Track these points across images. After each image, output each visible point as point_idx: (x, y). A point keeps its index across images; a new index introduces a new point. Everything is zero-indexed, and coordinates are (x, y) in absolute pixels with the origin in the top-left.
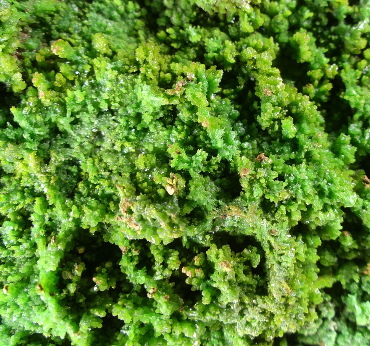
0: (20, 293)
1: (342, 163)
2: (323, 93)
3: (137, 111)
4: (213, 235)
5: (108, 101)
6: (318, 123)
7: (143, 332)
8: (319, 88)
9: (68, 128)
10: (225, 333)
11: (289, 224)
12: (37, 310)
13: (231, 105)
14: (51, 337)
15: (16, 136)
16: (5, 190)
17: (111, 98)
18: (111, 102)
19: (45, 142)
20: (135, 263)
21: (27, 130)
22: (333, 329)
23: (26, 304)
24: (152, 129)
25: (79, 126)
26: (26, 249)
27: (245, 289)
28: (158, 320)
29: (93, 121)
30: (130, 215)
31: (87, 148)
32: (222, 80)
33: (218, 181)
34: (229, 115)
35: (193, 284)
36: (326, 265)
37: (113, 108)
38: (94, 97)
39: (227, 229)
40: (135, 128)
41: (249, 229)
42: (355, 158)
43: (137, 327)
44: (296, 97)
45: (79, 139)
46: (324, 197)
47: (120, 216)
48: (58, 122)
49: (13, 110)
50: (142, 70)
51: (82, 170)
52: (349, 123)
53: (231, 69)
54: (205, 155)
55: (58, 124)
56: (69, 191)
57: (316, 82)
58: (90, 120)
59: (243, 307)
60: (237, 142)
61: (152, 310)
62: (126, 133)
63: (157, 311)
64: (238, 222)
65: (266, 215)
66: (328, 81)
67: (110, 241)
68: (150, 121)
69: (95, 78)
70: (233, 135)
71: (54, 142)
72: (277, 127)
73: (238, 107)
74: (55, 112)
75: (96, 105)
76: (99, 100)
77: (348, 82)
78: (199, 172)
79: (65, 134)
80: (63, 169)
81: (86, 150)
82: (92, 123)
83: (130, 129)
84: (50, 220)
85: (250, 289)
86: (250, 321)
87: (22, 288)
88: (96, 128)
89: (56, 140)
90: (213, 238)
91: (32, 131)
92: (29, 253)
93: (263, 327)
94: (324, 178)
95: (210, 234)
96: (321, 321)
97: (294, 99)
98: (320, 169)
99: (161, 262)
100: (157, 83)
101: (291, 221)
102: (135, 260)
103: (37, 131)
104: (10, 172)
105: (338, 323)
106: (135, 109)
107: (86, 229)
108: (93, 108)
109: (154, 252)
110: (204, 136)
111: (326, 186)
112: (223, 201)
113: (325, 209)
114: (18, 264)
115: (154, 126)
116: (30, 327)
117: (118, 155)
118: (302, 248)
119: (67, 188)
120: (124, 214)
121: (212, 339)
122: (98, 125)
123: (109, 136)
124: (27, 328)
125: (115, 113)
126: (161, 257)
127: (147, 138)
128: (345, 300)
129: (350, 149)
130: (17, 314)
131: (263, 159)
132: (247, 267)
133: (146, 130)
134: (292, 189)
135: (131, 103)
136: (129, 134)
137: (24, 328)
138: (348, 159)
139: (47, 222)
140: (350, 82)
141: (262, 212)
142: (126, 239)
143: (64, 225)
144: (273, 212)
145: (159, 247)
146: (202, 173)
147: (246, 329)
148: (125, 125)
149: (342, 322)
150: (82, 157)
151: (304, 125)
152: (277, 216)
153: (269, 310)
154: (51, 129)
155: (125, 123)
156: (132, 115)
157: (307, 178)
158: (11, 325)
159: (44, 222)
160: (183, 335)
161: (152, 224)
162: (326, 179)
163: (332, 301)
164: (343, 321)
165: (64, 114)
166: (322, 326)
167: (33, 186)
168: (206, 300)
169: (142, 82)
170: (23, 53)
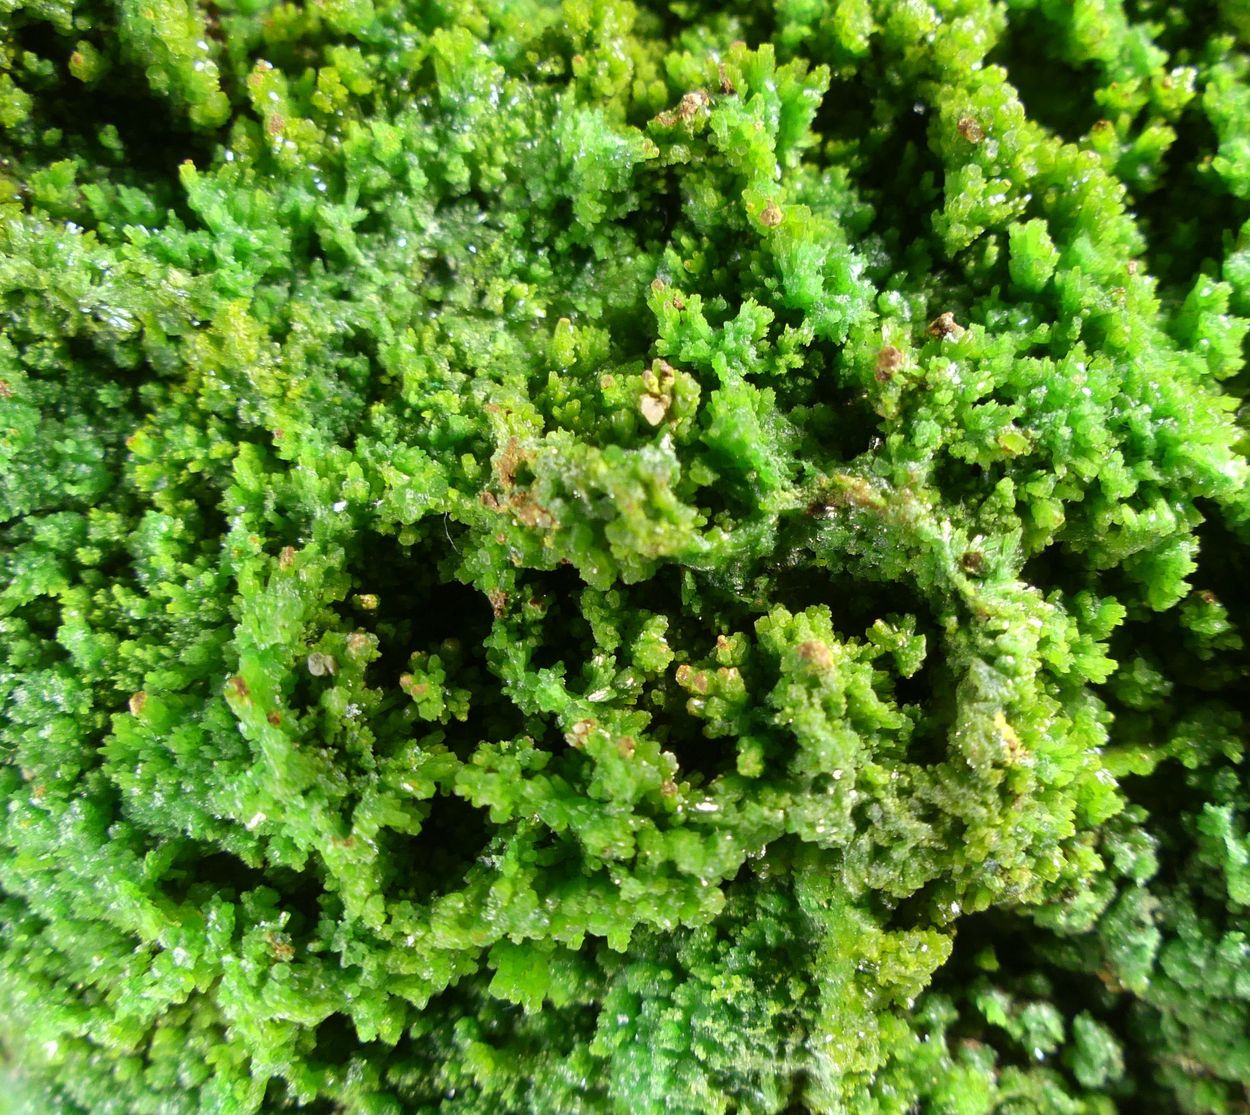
0: (178, 723)
1: (1202, 367)
2: (1145, 159)
3: (558, 191)
4: (780, 576)
5: (471, 160)
6: (1126, 249)
7: (547, 857)
8: (1130, 146)
9: (346, 239)
10: (802, 899)
11: (1025, 542)
12: (226, 771)
13: (851, 188)
14: (262, 870)
15: (192, 251)
16: (152, 423)
17: (482, 149)
18: (480, 162)
19: (278, 284)
20: (532, 642)
21: (228, 235)
22: (1148, 920)
23: (195, 754)
24: (601, 251)
25: (382, 237)
26: (204, 595)
27: (874, 742)
28: (595, 816)
29: (423, 221)
30: (523, 488)
31: (403, 302)
32: (825, 96)
33: (800, 411)
34: (843, 216)
35: (710, 713)
36: (1138, 701)
37: (485, 184)
38: (431, 146)
39: (822, 563)
40: (549, 243)
41: (895, 558)
42: (1242, 357)
43: (528, 843)
44: (1059, 155)
45: (378, 275)
46: (1141, 460)
47: (495, 493)
48: (318, 218)
49: (188, 171)
50: (580, 65)
51: (383, 371)
52: (1226, 250)
53: (853, 71)
54: (767, 315)
55: (318, 225)
56: (340, 430)
57: (1125, 120)
58: (413, 217)
59: (865, 796)
60: (868, 288)
61: (578, 788)
62: (520, 257)
63: (592, 792)
64: (861, 536)
65: (950, 510)
66: (1162, 121)
67: (457, 575)
68: (598, 220)
69: (435, 94)
70: (857, 264)
71: (304, 283)
72: (993, 252)
73: (871, 193)
74: (312, 190)
75: (435, 170)
76: (444, 156)
77: (1226, 121)
78: (744, 372)
79: (338, 260)
80: (327, 365)
81: (399, 307)
82: (420, 230)
83: (534, 248)
84: (280, 510)
85: (891, 744)
86: (884, 843)
87: (188, 709)
88: (430, 247)
89: (309, 276)
90: (777, 584)
91: (240, 240)
92: (211, 605)
93: (928, 866)
94: (1143, 400)
95: (770, 574)
96: (1111, 889)
97: (1052, 159)
98: (1128, 374)
99: (611, 646)
100: (622, 111)
101: (1031, 531)
102: (532, 635)
103: (254, 239)
104: (169, 370)
105: (1167, 899)
106: (551, 186)
107: (387, 535)
108: (424, 180)
109: (591, 614)
110: (762, 266)
111: (1149, 425)
112: (815, 464)
113: (1140, 501)
114: (178, 640)
115: (607, 242)
116: (203, 829)
117: (492, 325)
118: (1062, 629)
119: (334, 421)
120: (507, 486)
121: (760, 917)
122: (440, 237)
123: (470, 269)
124: (193, 832)
125: (492, 204)
126: (611, 630)
127: (587, 279)
128: (1195, 823)
129: (1228, 326)
130: (165, 781)
131: (947, 330)
132: (883, 676)
133: (581, 254)
134: (1037, 428)
135: (539, 170)
136: (530, 261)
137: (184, 831)
138: (1222, 358)
139: (269, 515)
140: (1234, 119)
141: (937, 497)
142: (510, 565)
143: (321, 522)
144: (974, 501)
145: (608, 598)
146: (750, 378)
147: (872, 870)
148: (520, 235)
149: (1179, 897)
150: (387, 328)
151: (1082, 245)
152: (987, 516)
153: (948, 810)
154: (296, 241)
155: (520, 229)
156: (543, 205)
157: (1087, 392)
158: (146, 821)
159: (261, 515)
160: (670, 869)
161: (590, 508)
162: (1149, 404)
163: (1148, 826)
164: (1187, 897)
165: (337, 194)
166: (1113, 907)
167: (234, 411)
168: (750, 760)
169: (578, 104)
170: (224, 20)
